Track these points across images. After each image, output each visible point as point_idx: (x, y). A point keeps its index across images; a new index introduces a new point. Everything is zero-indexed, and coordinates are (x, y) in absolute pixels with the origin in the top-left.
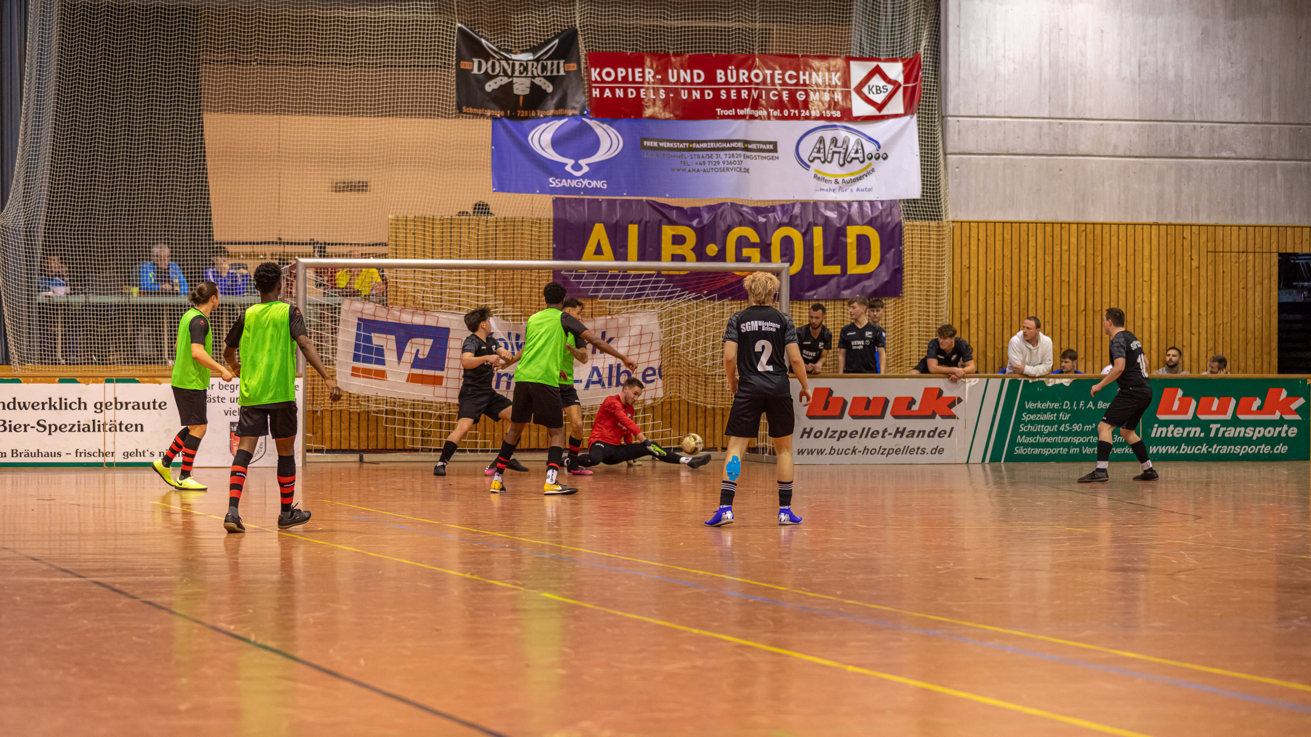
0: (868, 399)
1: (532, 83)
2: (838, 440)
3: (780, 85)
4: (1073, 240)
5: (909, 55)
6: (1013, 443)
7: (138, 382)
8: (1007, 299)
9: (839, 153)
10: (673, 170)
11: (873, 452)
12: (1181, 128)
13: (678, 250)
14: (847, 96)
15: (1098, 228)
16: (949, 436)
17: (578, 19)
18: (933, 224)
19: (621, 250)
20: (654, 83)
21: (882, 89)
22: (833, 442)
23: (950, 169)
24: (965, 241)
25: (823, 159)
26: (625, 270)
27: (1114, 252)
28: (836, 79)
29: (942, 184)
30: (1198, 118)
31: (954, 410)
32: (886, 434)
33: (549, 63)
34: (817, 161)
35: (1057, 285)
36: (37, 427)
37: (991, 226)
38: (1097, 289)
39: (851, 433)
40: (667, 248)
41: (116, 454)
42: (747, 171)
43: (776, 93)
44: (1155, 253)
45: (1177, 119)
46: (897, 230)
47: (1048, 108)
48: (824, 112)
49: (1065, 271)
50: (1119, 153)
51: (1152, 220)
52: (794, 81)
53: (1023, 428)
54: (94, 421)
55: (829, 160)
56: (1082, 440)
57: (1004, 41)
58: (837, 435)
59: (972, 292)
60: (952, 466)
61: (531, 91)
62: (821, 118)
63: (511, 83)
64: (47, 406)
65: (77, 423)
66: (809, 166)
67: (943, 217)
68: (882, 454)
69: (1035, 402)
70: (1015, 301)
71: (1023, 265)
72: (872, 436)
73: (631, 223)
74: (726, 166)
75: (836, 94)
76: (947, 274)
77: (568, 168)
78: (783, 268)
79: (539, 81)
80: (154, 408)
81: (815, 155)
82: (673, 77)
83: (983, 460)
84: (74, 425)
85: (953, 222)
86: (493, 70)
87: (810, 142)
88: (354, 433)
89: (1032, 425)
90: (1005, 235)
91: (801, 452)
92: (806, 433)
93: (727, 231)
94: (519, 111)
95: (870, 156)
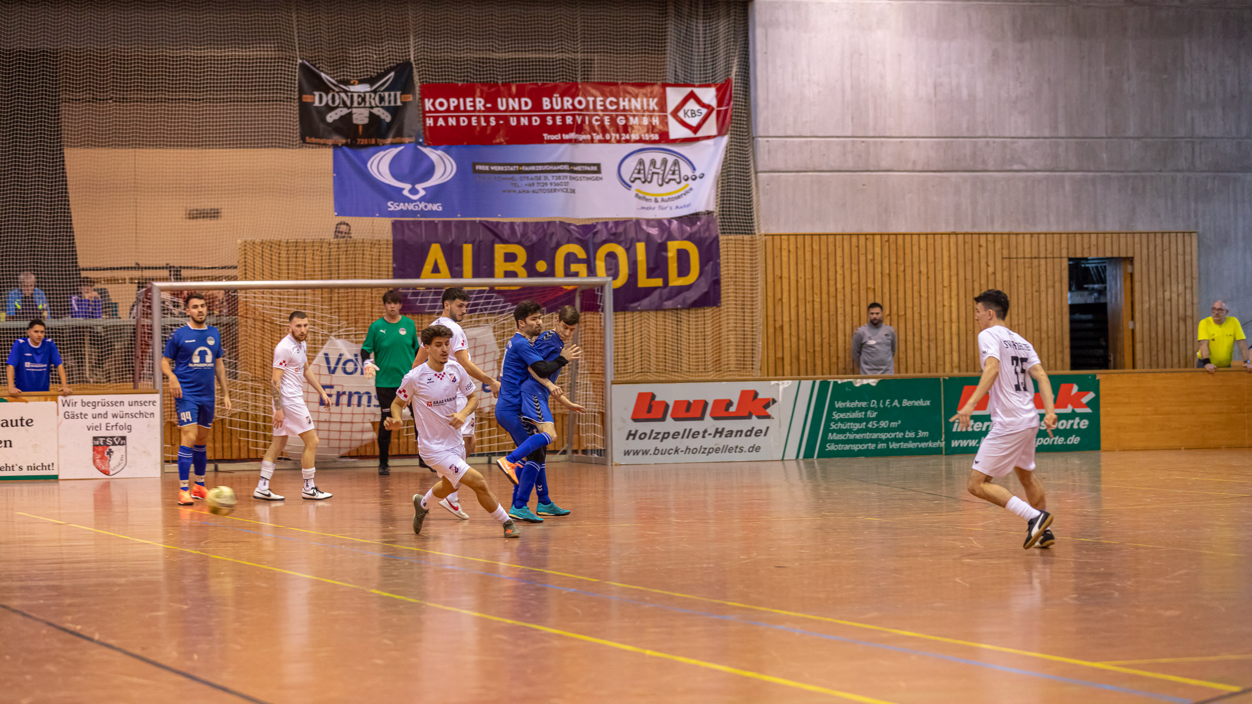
0: (689, 402)
1: (371, 114)
2: (662, 441)
3: (602, 111)
5: (720, 80)
6: (825, 441)
8: (817, 306)
9: (658, 173)
10: (504, 191)
11: (694, 451)
12: (975, 144)
13: (510, 266)
14: (664, 121)
15: (900, 238)
16: (765, 435)
17: (412, 53)
18: (747, 237)
19: (457, 268)
20: (484, 112)
21: (697, 113)
22: (657, 443)
23: (761, 186)
24: (777, 252)
25: (643, 180)
27: (916, 260)
28: (653, 104)
29: (754, 199)
30: (990, 134)
31: (769, 411)
32: (706, 435)
33: (386, 94)
34: (638, 181)
37: (800, 239)
38: (901, 295)
39: (674, 435)
40: (500, 265)
42: (573, 191)
43: (598, 118)
44: (953, 261)
45: (971, 135)
46: (714, 244)
47: (851, 127)
48: (643, 135)
49: (871, 279)
50: (918, 168)
51: (951, 229)
52: (615, 107)
53: (833, 427)
55: (649, 180)
56: (888, 436)
57: (809, 66)
58: (660, 436)
59: (784, 300)
60: (769, 463)
61: (370, 120)
62: (641, 141)
63: (350, 114)
66: (630, 186)
67: (756, 232)
68: (703, 453)
69: (844, 401)
70: (825, 308)
71: (832, 274)
72: (693, 437)
73: (466, 242)
74: (553, 187)
75: (653, 118)
76: (761, 283)
77: (406, 193)
78: (606, 282)
79: (377, 111)
80: (22, 425)
81: (635, 176)
82: (502, 105)
83: (798, 457)
85: (766, 235)
86: (333, 102)
87: (631, 164)
89: (842, 423)
90: (814, 247)
91: (627, 453)
92: (631, 435)
93: (556, 248)
94: (359, 140)
95: (686, 178)
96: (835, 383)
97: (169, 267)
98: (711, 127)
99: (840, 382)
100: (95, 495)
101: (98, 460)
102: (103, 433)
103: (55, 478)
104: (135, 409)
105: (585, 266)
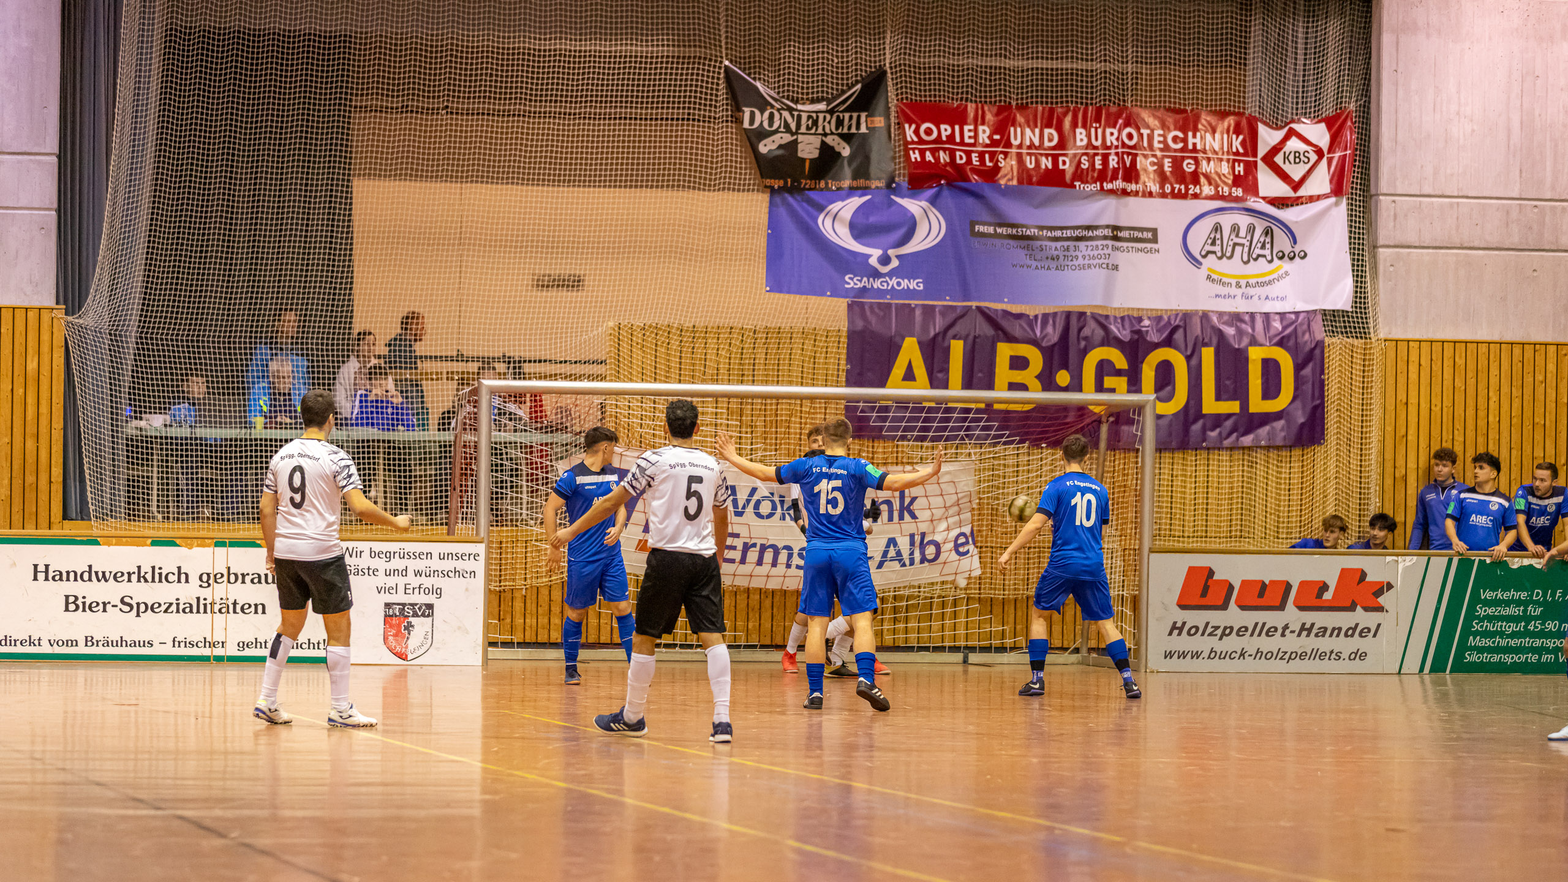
0: (1263, 582)
1: (823, 143)
2: (1221, 639)
3: (1161, 150)
5: (1329, 111)
6: (1463, 647)
9: (1243, 245)
10: (1012, 265)
11: (1269, 656)
13: (1018, 376)
14: (1251, 168)
16: (1375, 636)
17: (888, 56)
18: (1360, 341)
19: (940, 375)
20: (987, 146)
21: (1302, 157)
22: (1213, 642)
23: (1382, 268)
24: (1402, 366)
25: (1219, 254)
26: (947, 401)
28: (1237, 143)
31: (1381, 600)
32: (1287, 632)
33: (847, 115)
34: (1211, 257)
35: (1527, 428)
36: (120, 606)
37: (1437, 347)
39: (1239, 630)
40: (1003, 372)
41: (227, 645)
42: (1116, 268)
43: (1156, 160)
46: (1317, 352)
47: (1518, 185)
48: (1220, 189)
49: (1539, 410)
52: (1180, 145)
53: (1476, 626)
54: (198, 599)
57: (1458, 92)
58: (1219, 632)
59: (1409, 438)
60: (1379, 677)
61: (820, 154)
62: (1217, 196)
63: (795, 143)
64: (134, 578)
65: (175, 602)
66: (1201, 264)
67: (1372, 335)
68: (1281, 659)
69: (1494, 590)
71: (1482, 400)
72: (1267, 635)
73: (954, 337)
74: (1086, 262)
75: (1237, 164)
77: (873, 261)
78: (1147, 402)
79: (832, 141)
81: (1208, 248)
82: (1016, 139)
83: (1422, 670)
84: (171, 604)
85: (1385, 341)
86: (771, 124)
87: (1203, 229)
89: (1490, 621)
90: (1457, 359)
91: (1169, 655)
92: (1176, 629)
93: (1084, 352)
94: (803, 181)
95: (1281, 254)
96: (1482, 562)
97: (508, 360)
98: (1320, 182)
100: (384, 689)
101: (391, 638)
102: (400, 598)
104: (448, 565)
105: (1125, 379)
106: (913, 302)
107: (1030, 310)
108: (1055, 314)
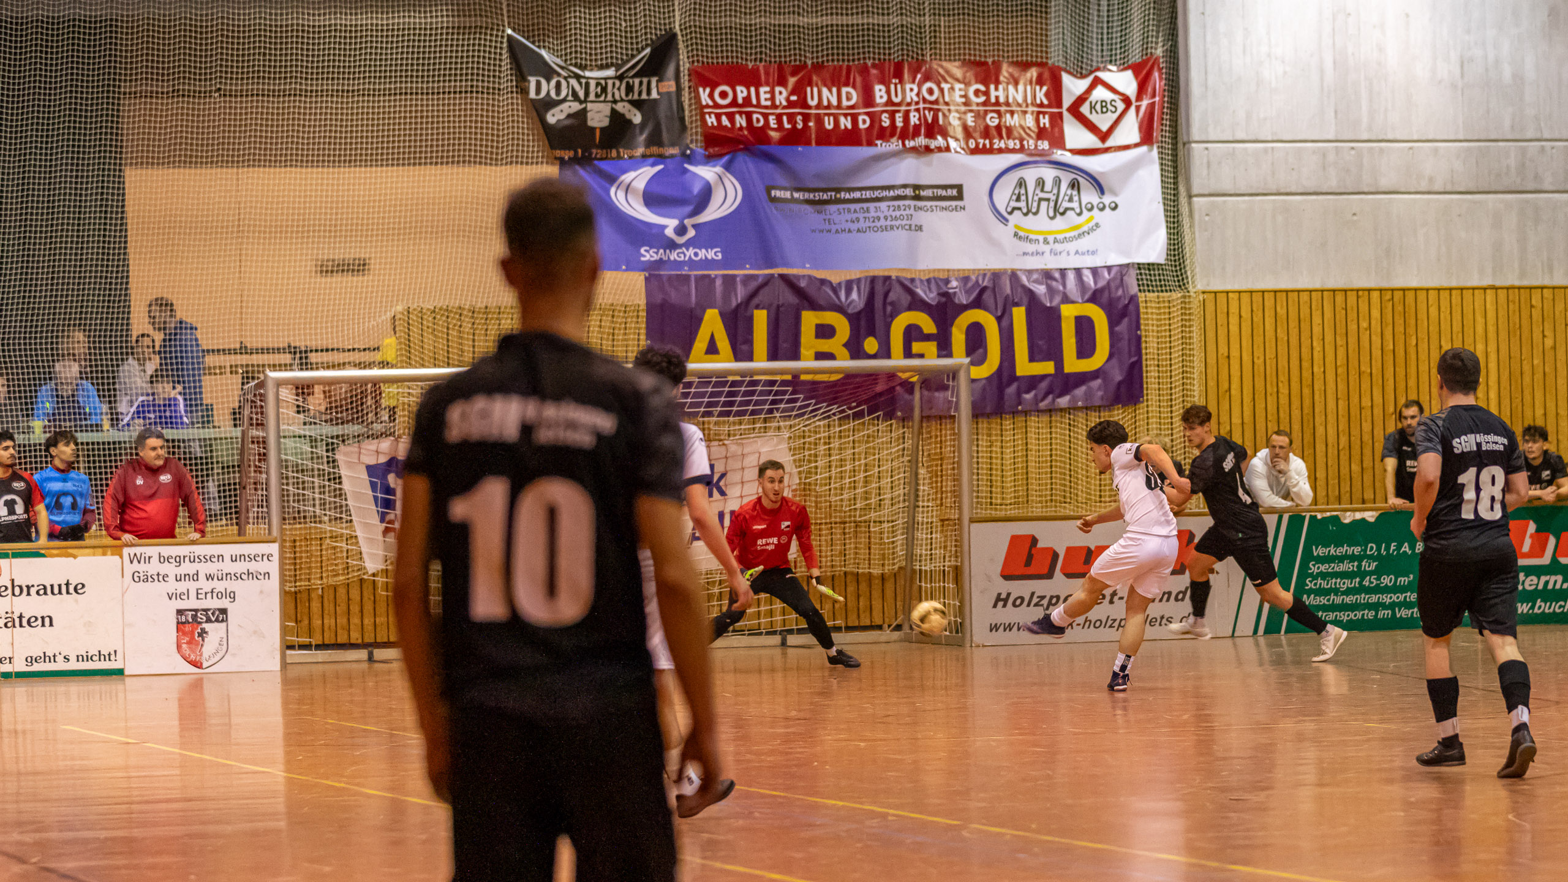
0: (1089, 549)
1: (613, 111)
3: (963, 104)
4: (1375, 313)
5: (1136, 57)
7: (43, 556)
8: (1283, 400)
9: (1048, 200)
10: (813, 231)
11: (1098, 624)
12: (1524, 150)
13: (825, 345)
14: (1056, 120)
15: (1410, 296)
17: (677, 18)
18: (1177, 295)
19: (745, 347)
20: (785, 107)
21: (1109, 106)
23: (1196, 217)
24: (1222, 318)
25: (1025, 210)
26: (752, 373)
27: (1434, 329)
28: (1041, 94)
29: (1187, 238)
30: (1546, 136)
32: (1116, 599)
33: (637, 81)
34: (1016, 212)
35: (1353, 378)
37: (1257, 298)
40: (809, 342)
41: (15, 660)
43: (957, 115)
44: (1491, 329)
45: (1518, 137)
46: (1131, 307)
47: (1333, 126)
48: (1025, 142)
49: (1365, 358)
50: (1437, 187)
51: (1486, 282)
52: (982, 99)
53: (1310, 585)
55: (1034, 210)
56: (1394, 598)
57: (1268, 33)
58: (1045, 602)
59: (1233, 392)
61: (610, 121)
62: (1022, 150)
63: (584, 111)
66: (1007, 220)
67: (1190, 287)
68: (1111, 627)
69: (1326, 546)
70: (1296, 403)
71: (1305, 351)
73: (757, 307)
74: (889, 223)
75: (1041, 116)
76: (1197, 366)
77: (669, 232)
78: (961, 366)
79: (622, 108)
80: (68, 593)
81: (1014, 204)
82: (812, 98)
83: (1255, 631)
85: (1204, 292)
86: (558, 93)
87: (1008, 184)
88: (355, 620)
89: (1323, 579)
90: (1278, 309)
91: (994, 628)
92: (1001, 600)
93: (893, 316)
94: (594, 151)
95: (1089, 206)
96: (1313, 518)
97: (293, 350)
98: (1129, 131)
99: (1319, 516)
100: (180, 700)
101: (184, 646)
102: (192, 603)
103: (120, 672)
104: (241, 567)
105: (935, 343)
106: (713, 273)
107: (836, 277)
108: (859, 280)
